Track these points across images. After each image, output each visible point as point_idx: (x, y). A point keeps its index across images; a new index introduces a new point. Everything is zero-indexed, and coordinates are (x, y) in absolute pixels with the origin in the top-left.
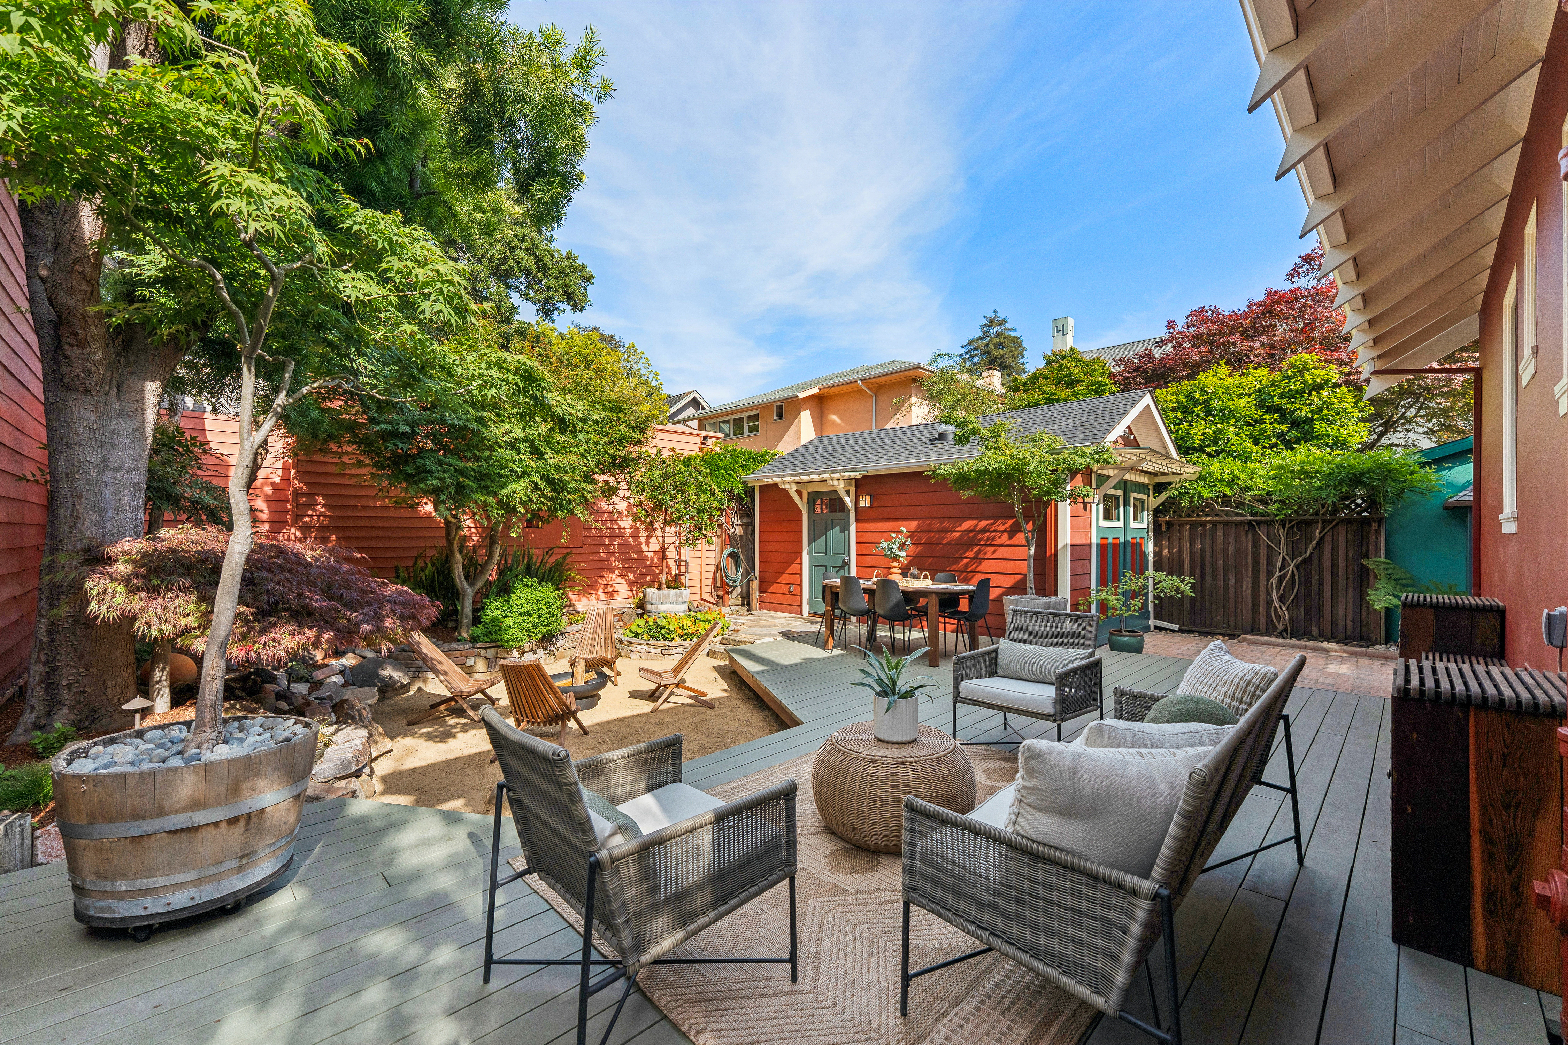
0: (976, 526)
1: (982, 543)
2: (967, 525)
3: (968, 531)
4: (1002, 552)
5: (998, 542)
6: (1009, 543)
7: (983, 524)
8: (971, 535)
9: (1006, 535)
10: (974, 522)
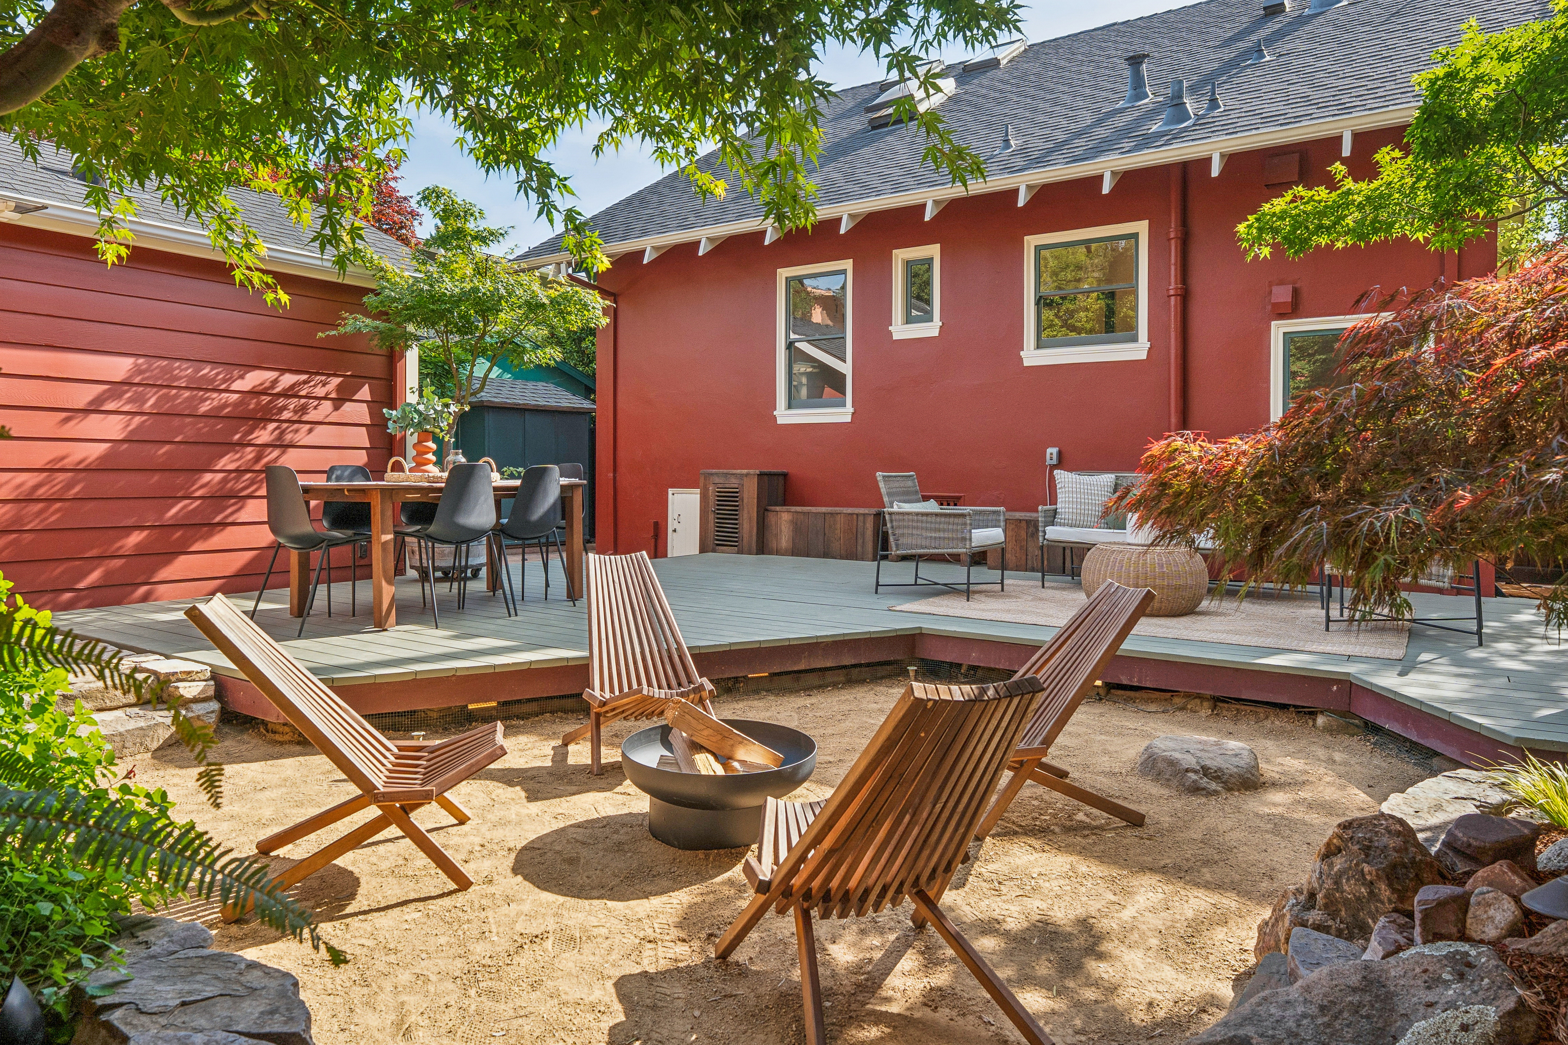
0: (275, 382)
1: (286, 415)
2: (254, 379)
3: (254, 393)
4: (321, 435)
5: (312, 416)
6: (335, 417)
7: (288, 379)
8: (265, 399)
9: (327, 405)
10: (271, 375)
